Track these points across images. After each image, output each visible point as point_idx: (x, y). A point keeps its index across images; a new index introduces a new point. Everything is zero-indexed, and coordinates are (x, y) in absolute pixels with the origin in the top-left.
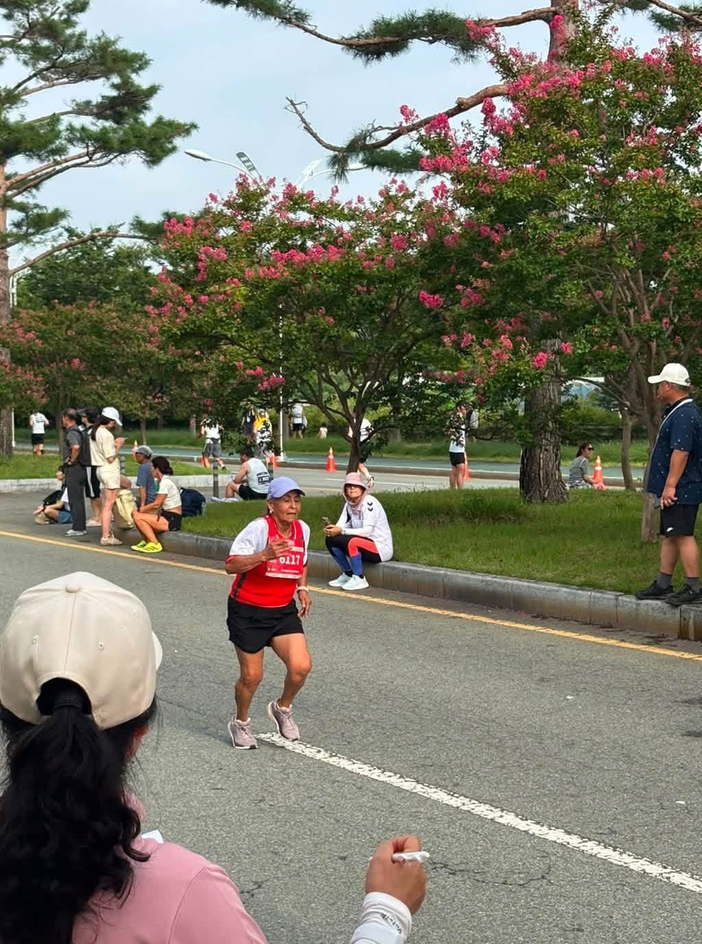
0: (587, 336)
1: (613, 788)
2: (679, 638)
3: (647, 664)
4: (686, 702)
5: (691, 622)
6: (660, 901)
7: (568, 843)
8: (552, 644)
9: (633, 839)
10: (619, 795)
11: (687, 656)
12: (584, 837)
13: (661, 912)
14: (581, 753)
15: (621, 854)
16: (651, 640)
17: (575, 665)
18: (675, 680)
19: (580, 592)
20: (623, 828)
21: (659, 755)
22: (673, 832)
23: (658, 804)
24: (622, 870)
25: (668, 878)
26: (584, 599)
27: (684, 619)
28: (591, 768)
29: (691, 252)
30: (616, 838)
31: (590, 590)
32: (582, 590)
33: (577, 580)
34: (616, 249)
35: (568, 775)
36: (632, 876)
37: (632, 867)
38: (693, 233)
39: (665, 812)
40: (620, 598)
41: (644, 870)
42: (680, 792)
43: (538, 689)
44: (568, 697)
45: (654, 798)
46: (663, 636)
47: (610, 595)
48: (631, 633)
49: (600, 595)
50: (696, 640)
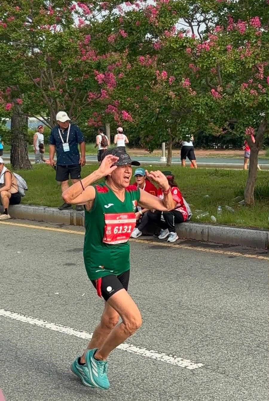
0: (28, 96)
1: (30, 289)
2: (70, 224)
3: (54, 236)
4: (68, 251)
5: (75, 218)
6: (39, 336)
7: (5, 315)
8: (16, 230)
9: (33, 311)
10: (31, 292)
11: (72, 232)
12: (13, 311)
13: (39, 340)
14: (19, 275)
15: (27, 317)
16: (58, 226)
17: (24, 238)
18: (65, 242)
19: (29, 207)
20: (30, 306)
21: (52, 274)
22: (51, 306)
23: (47, 295)
24: (26, 324)
25: (45, 326)
26: (31, 210)
27: (72, 217)
28: (22, 282)
29: (70, 61)
30: (26, 311)
31: (34, 206)
32: (31, 206)
33: (29, 202)
34: (39, 59)
35: (11, 286)
36: (29, 327)
37: (31, 323)
38: (71, 53)
39: (49, 298)
40: (46, 209)
41: (35, 324)
42: (58, 289)
43: (5, 249)
44: (18, 252)
45: (46, 292)
46: (64, 224)
47: (42, 208)
48: (51, 223)
49: (37, 208)
50: (77, 225)
